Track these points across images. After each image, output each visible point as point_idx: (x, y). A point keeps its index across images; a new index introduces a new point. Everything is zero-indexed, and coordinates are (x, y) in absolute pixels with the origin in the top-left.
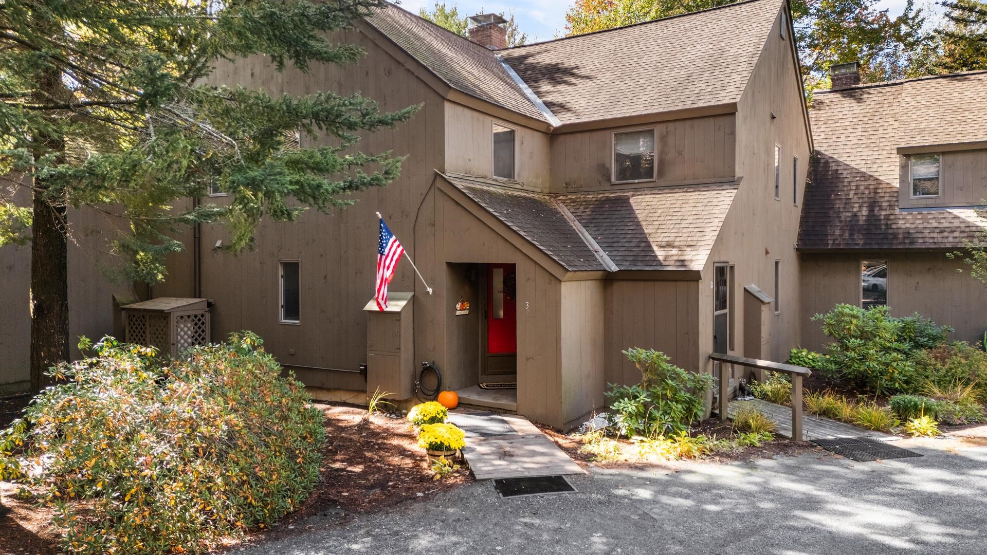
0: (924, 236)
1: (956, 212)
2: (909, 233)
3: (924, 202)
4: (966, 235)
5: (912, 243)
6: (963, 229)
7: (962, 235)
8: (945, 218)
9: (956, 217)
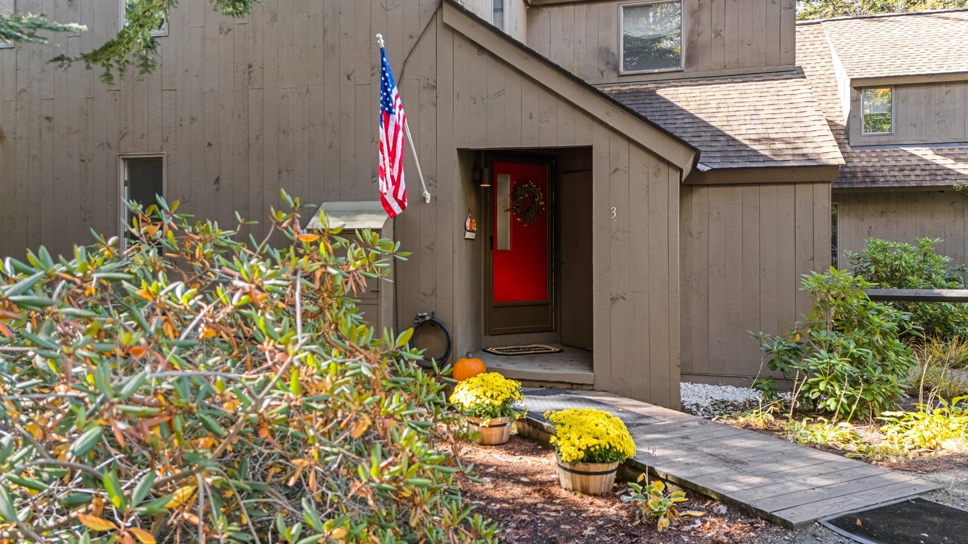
0: (884, 174)
1: (911, 150)
2: (867, 172)
3: (876, 139)
4: (927, 173)
5: (874, 182)
6: (923, 167)
7: (924, 173)
8: (901, 156)
9: (912, 155)
